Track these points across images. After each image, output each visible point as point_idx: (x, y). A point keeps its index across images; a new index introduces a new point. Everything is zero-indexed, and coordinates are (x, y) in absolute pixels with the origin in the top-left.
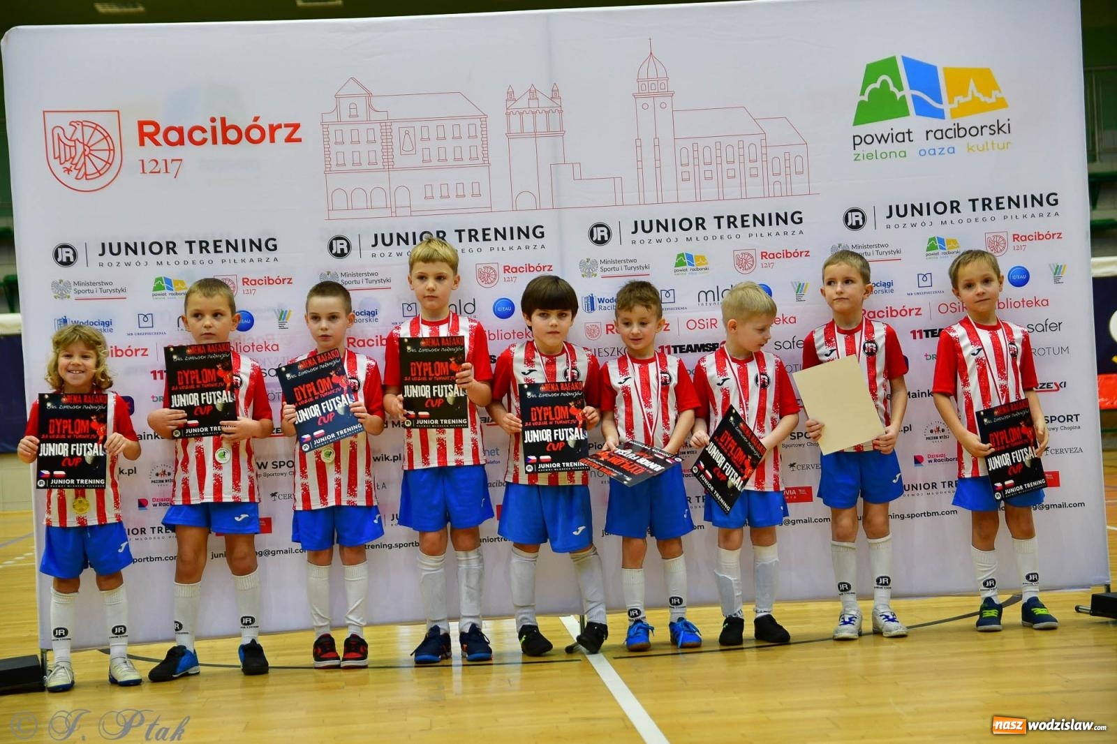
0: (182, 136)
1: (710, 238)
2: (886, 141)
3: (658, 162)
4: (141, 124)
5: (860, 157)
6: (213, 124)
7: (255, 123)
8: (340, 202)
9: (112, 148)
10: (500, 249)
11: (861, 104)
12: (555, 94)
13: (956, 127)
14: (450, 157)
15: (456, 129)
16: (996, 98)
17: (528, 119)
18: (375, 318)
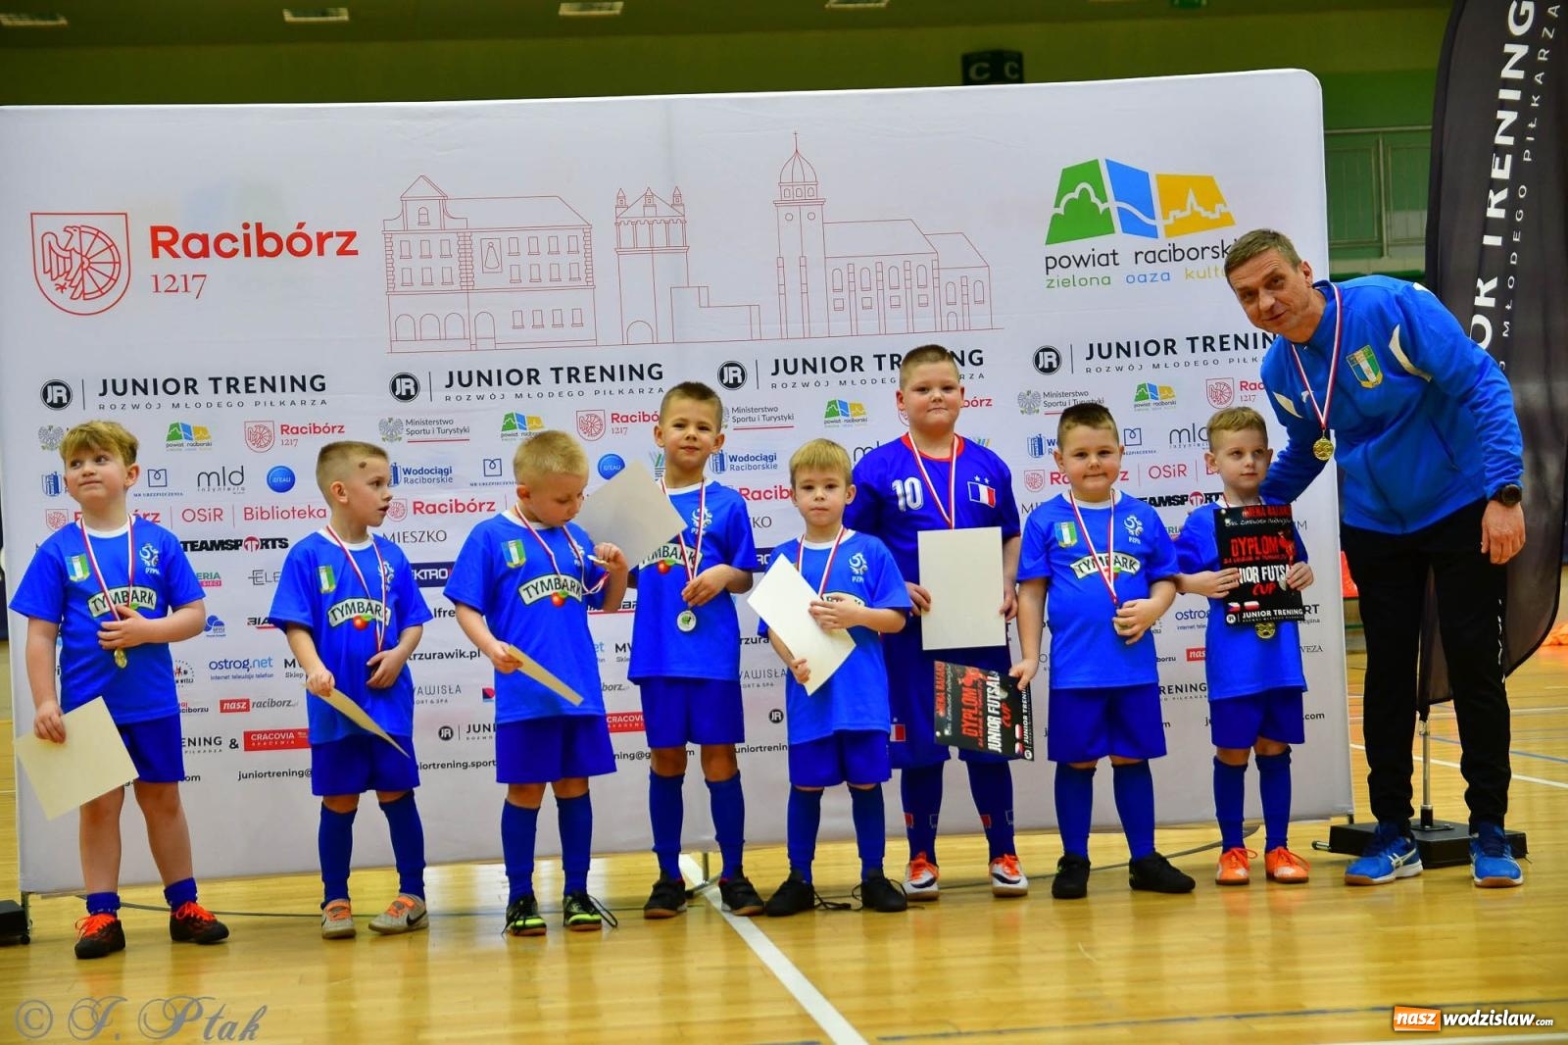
0: (207, 246)
1: (869, 382)
2: (1086, 265)
3: (804, 287)
4: (155, 230)
5: (1055, 284)
6: (246, 231)
7: (300, 231)
8: (406, 331)
9: (117, 260)
10: (607, 392)
11: (1056, 216)
12: (677, 200)
13: (1171, 248)
14: (545, 277)
15: (553, 241)
16: (1221, 213)
17: (643, 230)
18: (448, 476)
